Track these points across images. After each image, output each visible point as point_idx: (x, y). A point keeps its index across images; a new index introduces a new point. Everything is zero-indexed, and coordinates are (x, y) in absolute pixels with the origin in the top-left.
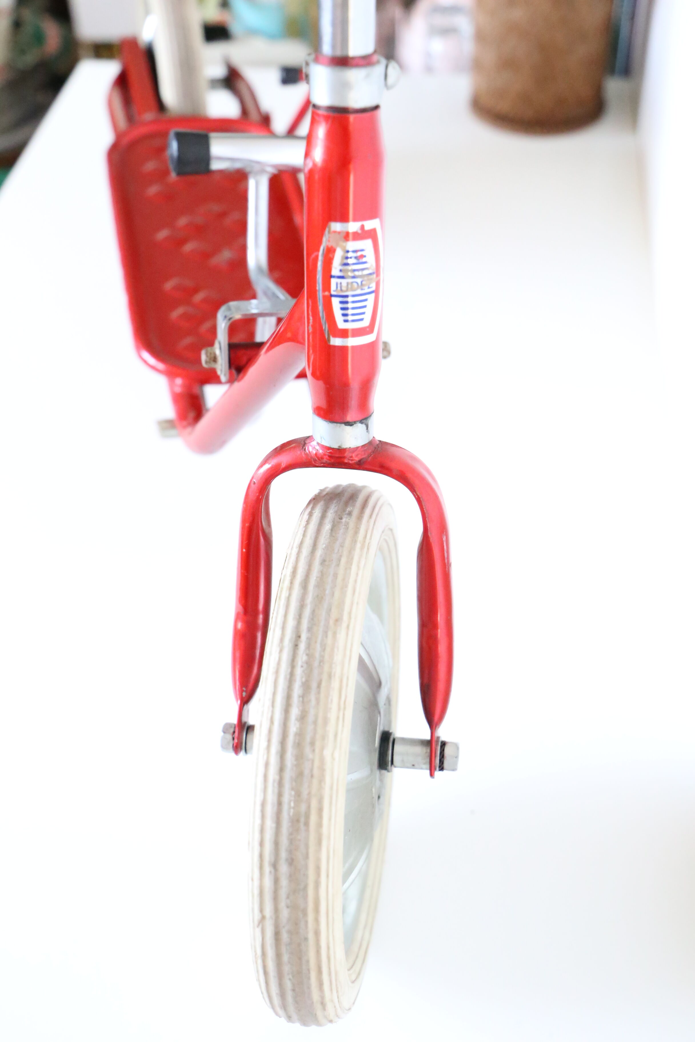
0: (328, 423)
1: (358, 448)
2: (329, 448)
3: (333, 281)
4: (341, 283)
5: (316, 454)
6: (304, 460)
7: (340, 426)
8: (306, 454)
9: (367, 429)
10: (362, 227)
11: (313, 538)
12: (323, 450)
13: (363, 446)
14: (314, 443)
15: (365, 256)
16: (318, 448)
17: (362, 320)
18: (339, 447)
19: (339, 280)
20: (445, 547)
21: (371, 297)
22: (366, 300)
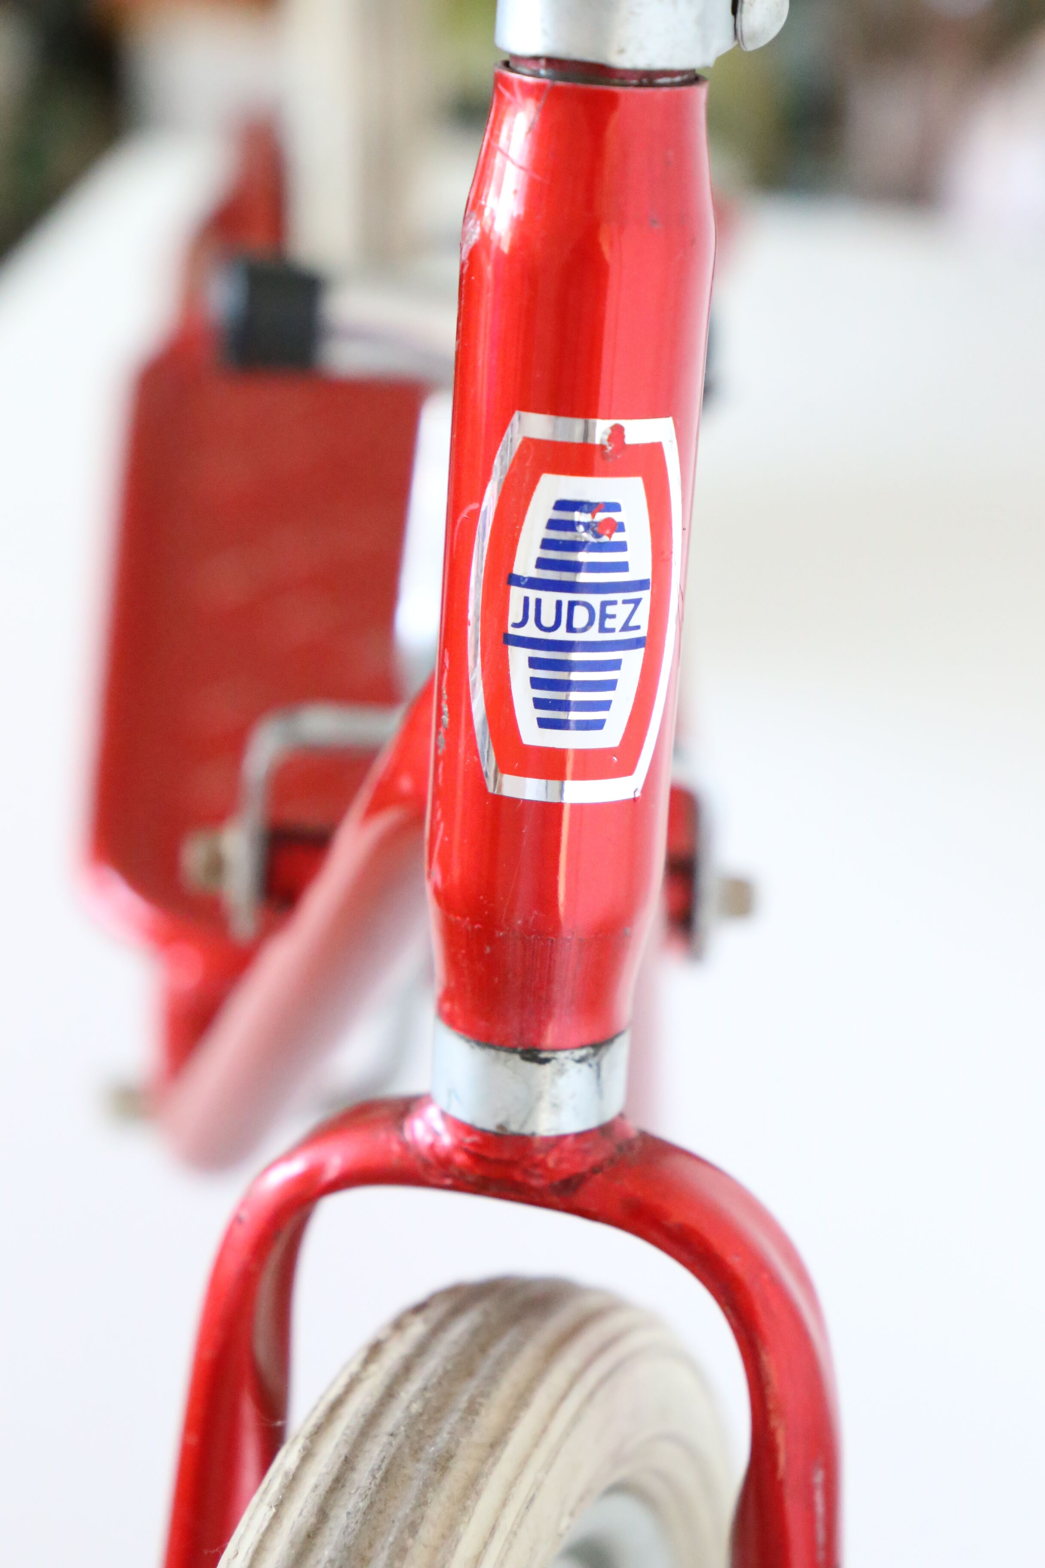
0: (472, 1047)
1: (561, 1138)
2: (469, 1129)
3: (517, 594)
4: (538, 602)
5: (432, 1147)
6: (395, 1161)
7: (506, 1061)
8: (405, 1146)
9: (599, 1076)
10: (617, 433)
11: (322, 1490)
12: (454, 1135)
13: (581, 1136)
14: (432, 1113)
15: (620, 527)
16: (439, 1125)
17: (598, 725)
18: (501, 1127)
19: (533, 594)
20: (820, 1509)
21: (633, 660)
22: (615, 665)
